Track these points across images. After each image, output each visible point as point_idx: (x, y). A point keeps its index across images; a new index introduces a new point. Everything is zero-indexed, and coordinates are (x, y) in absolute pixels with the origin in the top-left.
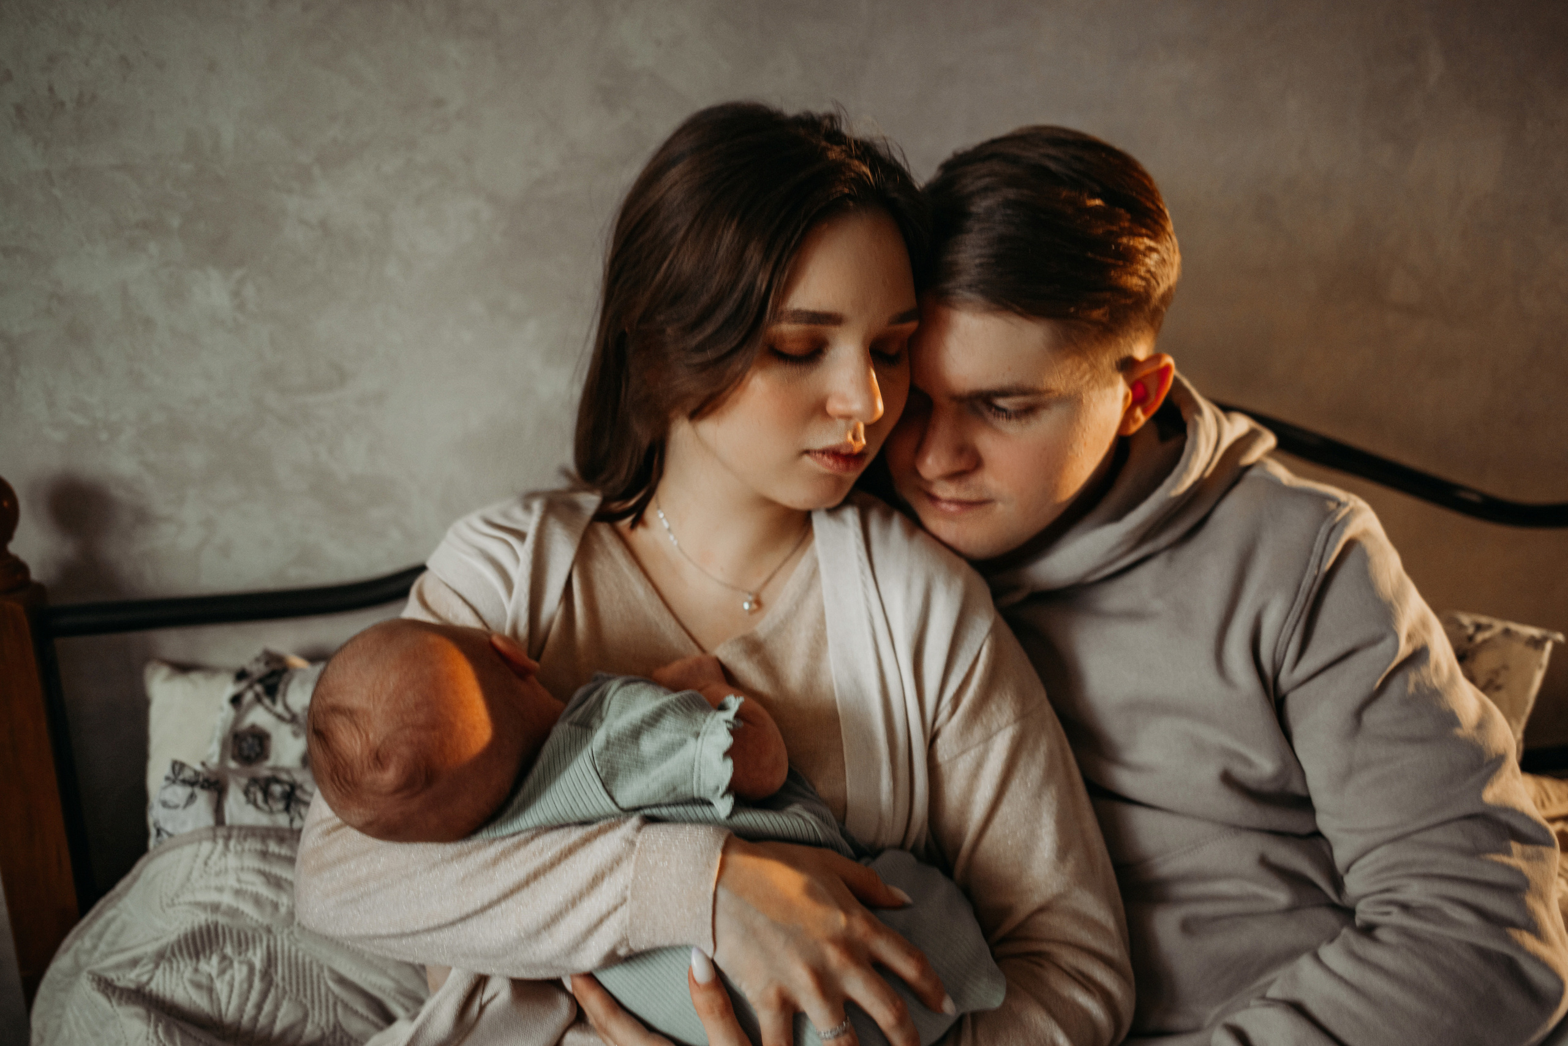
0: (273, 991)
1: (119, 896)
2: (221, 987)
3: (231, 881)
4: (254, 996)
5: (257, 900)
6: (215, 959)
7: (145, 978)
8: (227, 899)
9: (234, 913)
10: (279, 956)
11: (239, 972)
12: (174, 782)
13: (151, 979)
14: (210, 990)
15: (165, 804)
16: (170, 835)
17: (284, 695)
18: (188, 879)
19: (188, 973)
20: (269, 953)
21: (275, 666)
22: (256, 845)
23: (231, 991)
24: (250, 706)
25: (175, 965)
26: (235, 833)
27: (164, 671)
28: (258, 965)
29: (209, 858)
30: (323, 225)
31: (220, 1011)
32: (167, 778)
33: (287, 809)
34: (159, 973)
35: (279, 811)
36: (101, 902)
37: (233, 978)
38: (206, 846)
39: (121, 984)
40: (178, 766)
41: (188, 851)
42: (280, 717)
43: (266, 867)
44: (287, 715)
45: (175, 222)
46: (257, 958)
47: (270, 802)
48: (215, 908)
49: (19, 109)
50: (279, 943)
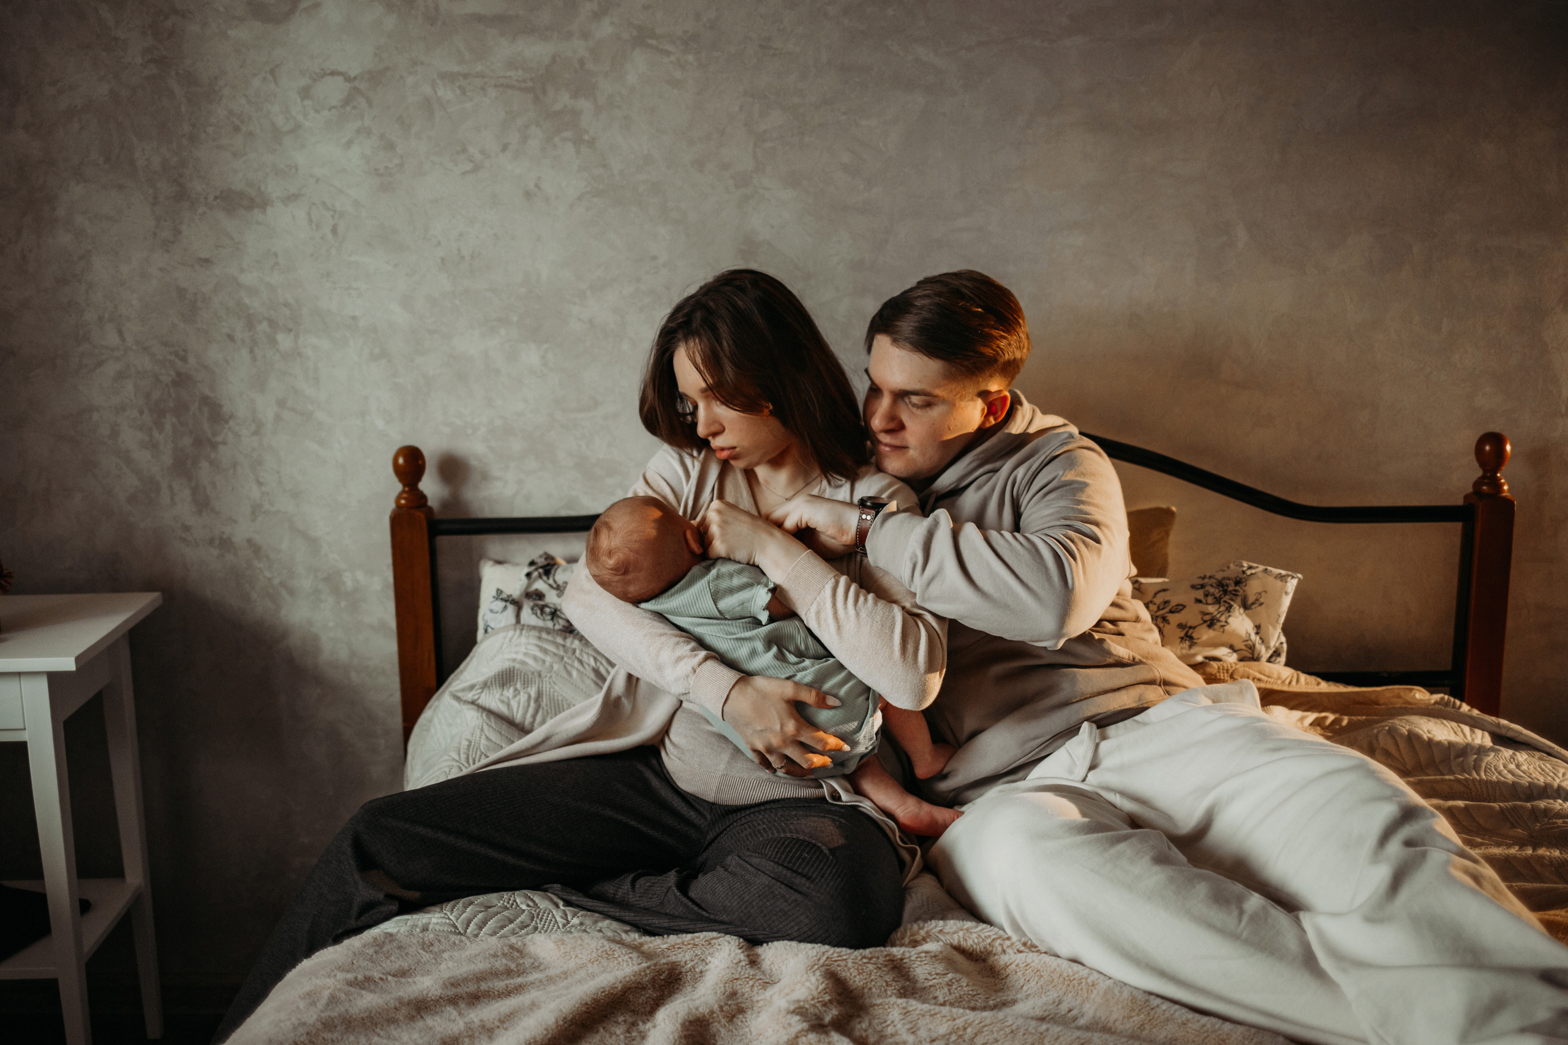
0: (541, 710)
1: (462, 672)
2: (514, 704)
3: (523, 649)
4: (531, 711)
5: (535, 658)
6: (512, 689)
7: (476, 697)
8: (520, 657)
9: (523, 663)
10: (544, 693)
11: (523, 697)
12: (497, 599)
13: (479, 698)
14: (509, 705)
15: (491, 611)
16: (493, 629)
17: (554, 575)
18: (501, 648)
19: (498, 696)
20: (539, 691)
21: (549, 561)
22: (535, 633)
23: (519, 706)
24: (535, 580)
25: (491, 692)
26: (525, 628)
27: (491, 563)
28: (533, 694)
29: (512, 638)
30: (591, 322)
31: (513, 716)
32: (494, 597)
33: (552, 619)
34: (483, 695)
35: (548, 620)
36: (452, 676)
37: (520, 700)
38: (511, 633)
39: (464, 699)
40: (499, 592)
41: (502, 635)
42: (551, 586)
43: (541, 644)
44: (555, 586)
45: (515, 319)
46: (533, 692)
47: (544, 615)
48: (514, 660)
49: (443, 260)
50: (544, 686)
